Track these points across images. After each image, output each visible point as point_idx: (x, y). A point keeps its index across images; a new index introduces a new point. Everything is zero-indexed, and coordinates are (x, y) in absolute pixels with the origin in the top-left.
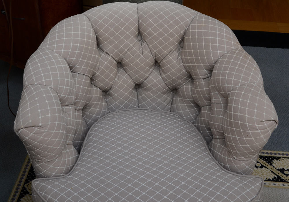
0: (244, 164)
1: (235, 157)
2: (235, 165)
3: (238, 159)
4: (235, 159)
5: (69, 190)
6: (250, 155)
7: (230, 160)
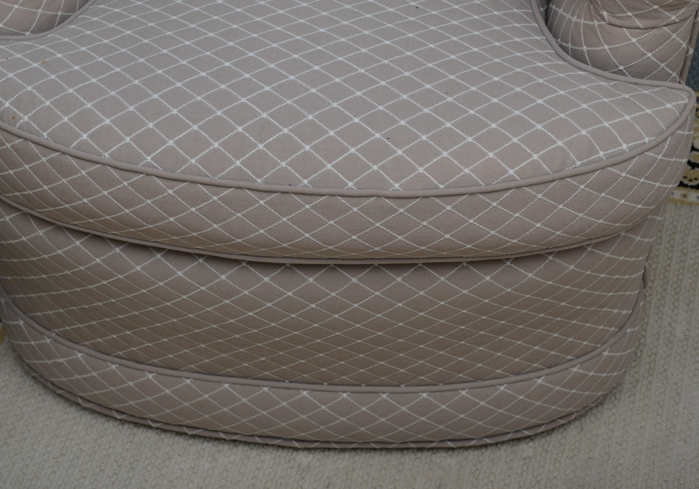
0: (634, 40)
1: (605, 14)
2: (606, 43)
3: (614, 21)
4: (604, 20)
5: (36, 65)
6: (656, 7)
7: (592, 28)
